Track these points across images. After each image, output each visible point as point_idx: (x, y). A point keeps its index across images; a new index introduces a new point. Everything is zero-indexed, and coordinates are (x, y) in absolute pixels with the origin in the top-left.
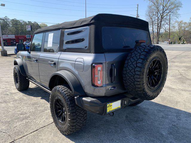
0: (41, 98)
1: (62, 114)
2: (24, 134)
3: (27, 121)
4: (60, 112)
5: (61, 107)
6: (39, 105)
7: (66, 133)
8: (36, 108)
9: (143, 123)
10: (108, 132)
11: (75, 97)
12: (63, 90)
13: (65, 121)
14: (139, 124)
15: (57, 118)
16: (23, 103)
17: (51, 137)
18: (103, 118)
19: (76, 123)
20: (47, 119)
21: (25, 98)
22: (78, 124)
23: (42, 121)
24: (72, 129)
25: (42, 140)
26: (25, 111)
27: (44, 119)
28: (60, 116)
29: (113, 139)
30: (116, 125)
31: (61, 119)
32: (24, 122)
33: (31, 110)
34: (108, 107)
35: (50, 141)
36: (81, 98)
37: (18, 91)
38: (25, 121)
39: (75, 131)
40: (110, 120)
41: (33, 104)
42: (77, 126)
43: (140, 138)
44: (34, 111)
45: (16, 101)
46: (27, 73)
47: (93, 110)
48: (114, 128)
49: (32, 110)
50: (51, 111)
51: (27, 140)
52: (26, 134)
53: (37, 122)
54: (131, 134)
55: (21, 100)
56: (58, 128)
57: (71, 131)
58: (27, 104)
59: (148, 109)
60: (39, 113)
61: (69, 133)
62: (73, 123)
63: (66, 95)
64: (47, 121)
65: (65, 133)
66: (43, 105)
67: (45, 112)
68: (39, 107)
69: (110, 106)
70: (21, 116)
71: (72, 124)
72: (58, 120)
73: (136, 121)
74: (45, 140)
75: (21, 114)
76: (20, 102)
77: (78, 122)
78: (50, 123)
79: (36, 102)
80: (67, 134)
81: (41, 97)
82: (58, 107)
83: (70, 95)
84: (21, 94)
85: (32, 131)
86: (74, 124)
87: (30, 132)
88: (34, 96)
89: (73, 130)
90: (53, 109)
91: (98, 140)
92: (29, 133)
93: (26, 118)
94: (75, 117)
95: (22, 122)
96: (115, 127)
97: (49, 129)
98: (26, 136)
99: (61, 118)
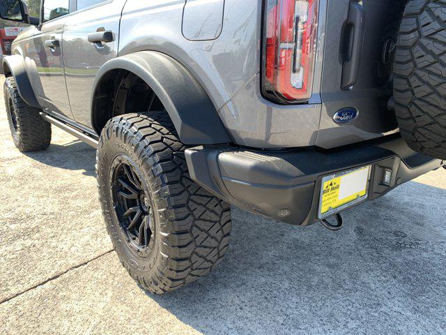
0: (83, 173)
1: (140, 220)
2: (7, 290)
3: (28, 242)
4: (133, 214)
5: (134, 195)
6: (75, 193)
7: (157, 288)
8: (65, 202)
9: (425, 254)
10: (310, 288)
11: (188, 152)
12: (132, 124)
13: (151, 243)
14: (411, 258)
15: (123, 234)
16: (27, 187)
17: (101, 305)
18: (283, 235)
19: (192, 246)
20: (96, 236)
21: (37, 172)
22: (201, 251)
23: (78, 245)
24: (177, 271)
25: (69, 315)
26: (28, 210)
27: (87, 238)
28: (133, 227)
29: (332, 315)
30: (332, 260)
31: (138, 240)
32: (18, 245)
33: (48, 210)
34: (324, 192)
35: (98, 319)
36: (212, 156)
37: (21, 154)
38: (23, 244)
39: (190, 279)
40: (307, 241)
41: (59, 191)
42: (198, 258)
43: (432, 310)
44: (56, 210)
45: (9, 180)
46: (38, 98)
47: (263, 205)
48: (327, 269)
49: (52, 206)
50: (104, 213)
51: (12, 318)
52: (14, 291)
53: (61, 246)
54: (393, 293)
55: (23, 177)
56: (130, 271)
57: (173, 280)
58: (38, 189)
59: (422, 206)
60: (73, 216)
61: (167, 288)
62: (180, 247)
63: (148, 139)
64: (95, 244)
65: (153, 288)
66: (88, 192)
67: (92, 215)
68: (75, 198)
69: (332, 189)
70: (13, 226)
71: (177, 253)
72: (129, 241)
73: (398, 247)
74: (79, 319)
75: (14, 221)
76: (18, 184)
77: (198, 241)
78: (105, 250)
79: (69, 185)
80: (161, 292)
81: (83, 171)
82: (125, 196)
83: (161, 141)
84: (27, 162)
85: (40, 279)
86: (186, 252)
87: (33, 283)
88: (66, 168)
89: (181, 275)
90: (109, 207)
91: (279, 319)
92: (27, 286)
93: (27, 233)
94: (186, 224)
95: (10, 248)
96: (330, 266)
97: (98, 275)
98: (13, 301)
99: (139, 234)
